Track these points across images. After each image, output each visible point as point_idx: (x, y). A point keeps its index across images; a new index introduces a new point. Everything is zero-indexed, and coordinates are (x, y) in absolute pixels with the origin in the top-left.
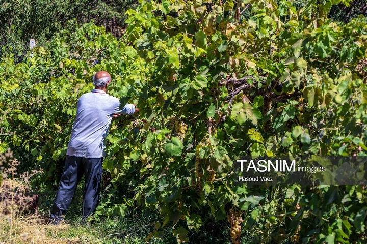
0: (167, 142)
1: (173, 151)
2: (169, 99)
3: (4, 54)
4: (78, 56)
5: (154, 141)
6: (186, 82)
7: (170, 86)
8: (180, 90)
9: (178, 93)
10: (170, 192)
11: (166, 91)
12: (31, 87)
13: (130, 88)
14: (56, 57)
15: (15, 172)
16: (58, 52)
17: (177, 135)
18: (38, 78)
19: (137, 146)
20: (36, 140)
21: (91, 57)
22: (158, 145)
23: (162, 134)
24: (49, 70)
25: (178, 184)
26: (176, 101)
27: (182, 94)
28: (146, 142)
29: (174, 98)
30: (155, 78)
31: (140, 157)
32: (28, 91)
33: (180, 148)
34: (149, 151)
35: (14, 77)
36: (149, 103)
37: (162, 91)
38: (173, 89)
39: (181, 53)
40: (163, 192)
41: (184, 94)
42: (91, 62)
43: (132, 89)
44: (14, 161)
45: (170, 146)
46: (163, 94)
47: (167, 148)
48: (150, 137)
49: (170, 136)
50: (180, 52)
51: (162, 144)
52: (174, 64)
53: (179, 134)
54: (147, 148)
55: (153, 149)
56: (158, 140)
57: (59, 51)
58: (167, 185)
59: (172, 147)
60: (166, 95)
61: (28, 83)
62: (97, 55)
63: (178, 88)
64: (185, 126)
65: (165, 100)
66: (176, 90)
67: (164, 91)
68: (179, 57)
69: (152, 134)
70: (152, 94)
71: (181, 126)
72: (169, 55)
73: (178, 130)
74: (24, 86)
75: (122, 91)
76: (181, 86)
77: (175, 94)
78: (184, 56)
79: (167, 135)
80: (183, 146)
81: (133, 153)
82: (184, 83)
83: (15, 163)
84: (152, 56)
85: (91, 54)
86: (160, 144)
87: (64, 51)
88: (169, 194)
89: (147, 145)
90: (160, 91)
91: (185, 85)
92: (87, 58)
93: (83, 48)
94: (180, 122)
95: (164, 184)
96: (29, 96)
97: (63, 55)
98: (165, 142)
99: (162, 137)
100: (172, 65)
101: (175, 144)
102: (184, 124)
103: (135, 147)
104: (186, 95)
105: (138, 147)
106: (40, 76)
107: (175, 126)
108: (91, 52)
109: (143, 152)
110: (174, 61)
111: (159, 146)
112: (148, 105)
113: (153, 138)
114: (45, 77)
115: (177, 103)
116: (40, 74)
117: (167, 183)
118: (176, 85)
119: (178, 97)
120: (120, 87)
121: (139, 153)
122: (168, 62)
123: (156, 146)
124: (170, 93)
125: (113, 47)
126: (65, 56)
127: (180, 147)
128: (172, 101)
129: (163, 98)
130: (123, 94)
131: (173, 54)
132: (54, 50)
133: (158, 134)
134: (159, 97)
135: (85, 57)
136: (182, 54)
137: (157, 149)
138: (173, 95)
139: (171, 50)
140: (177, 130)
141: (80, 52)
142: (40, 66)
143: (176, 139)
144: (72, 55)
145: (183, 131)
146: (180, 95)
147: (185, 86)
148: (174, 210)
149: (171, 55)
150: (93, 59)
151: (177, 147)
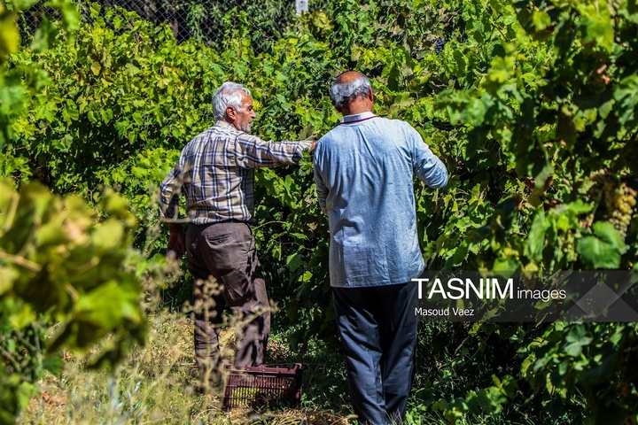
0: (584, 235)
1: (598, 258)
2: (590, 128)
3: (228, 31)
4: (396, 31)
5: (549, 233)
6: (631, 85)
7: (592, 95)
8: (617, 106)
9: (612, 113)
10: (597, 359)
11: (582, 108)
12: (287, 107)
13: (491, 104)
14: (346, 35)
15: (211, 309)
16: (348, 22)
17: (611, 217)
18: (302, 86)
19: (513, 244)
20: (296, 234)
21: (429, 32)
22: (561, 243)
23: (570, 214)
24: (328, 66)
25: (616, 339)
26: (606, 133)
27: (621, 115)
28: (531, 235)
29: (601, 126)
30: (555, 78)
31: (519, 270)
32: (282, 118)
33: (616, 251)
34: (540, 257)
35: (252, 84)
36: (540, 139)
37: (571, 110)
38: (599, 104)
39: (620, 12)
40: (578, 359)
41: (625, 116)
42: (428, 44)
43: (496, 105)
44: (208, 285)
45: (590, 246)
46: (573, 116)
47: (582, 249)
48: (541, 223)
49: (590, 220)
50: (615, 9)
51: (571, 239)
52: (600, 40)
53: (615, 214)
54: (533, 249)
55: (548, 253)
56: (560, 232)
57: (352, 21)
58: (587, 341)
59: (597, 246)
60: (582, 118)
61: (281, 98)
62: (442, 26)
63: (613, 102)
64: (629, 194)
65: (578, 132)
66: (608, 106)
67: (575, 108)
68: (616, 23)
69: (546, 215)
70: (547, 116)
71: (619, 196)
72: (587, 19)
73: (613, 205)
74: (272, 106)
75: (470, 110)
76: (619, 94)
77: (604, 116)
78: (627, 21)
79: (582, 216)
80: (623, 244)
81: (501, 261)
82: (624, 87)
83: (210, 289)
84: (543, 22)
85: (428, 26)
86: (566, 238)
87: (364, 21)
88: (592, 363)
89: (534, 243)
90: (565, 110)
91: (627, 91)
92: (418, 35)
93: (407, 11)
94: (617, 186)
95: (579, 338)
96: (282, 129)
97: (361, 28)
98: (578, 235)
99: (571, 222)
100: (594, 43)
101: (603, 239)
102: (627, 190)
103: (506, 246)
104: (631, 118)
105: (514, 247)
106: (308, 81)
107: (603, 195)
108: (427, 21)
109: (525, 261)
110: (600, 32)
111: (565, 246)
112: (537, 144)
113: (546, 224)
114: (320, 84)
115: (610, 139)
116: (308, 76)
117: (587, 335)
118: (608, 92)
119: (612, 124)
120: (466, 101)
121: (516, 262)
122: (584, 35)
123: (557, 244)
124: (591, 114)
125: (473, 9)
126: (365, 30)
127: (615, 245)
128: (597, 134)
129: (573, 127)
130: (474, 118)
131: (598, 15)
132: (340, 18)
133: (561, 216)
134: (565, 125)
135: (413, 33)
136: (622, 17)
137: (559, 253)
138: (599, 118)
139: (591, 7)
140: (608, 205)
141: (401, 21)
142: (307, 59)
143: (606, 228)
144: (384, 28)
145: (625, 207)
146: (617, 118)
147: (628, 96)
148: (608, 404)
149: (591, 18)
150: (433, 37)
151: (607, 246)
